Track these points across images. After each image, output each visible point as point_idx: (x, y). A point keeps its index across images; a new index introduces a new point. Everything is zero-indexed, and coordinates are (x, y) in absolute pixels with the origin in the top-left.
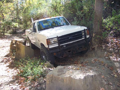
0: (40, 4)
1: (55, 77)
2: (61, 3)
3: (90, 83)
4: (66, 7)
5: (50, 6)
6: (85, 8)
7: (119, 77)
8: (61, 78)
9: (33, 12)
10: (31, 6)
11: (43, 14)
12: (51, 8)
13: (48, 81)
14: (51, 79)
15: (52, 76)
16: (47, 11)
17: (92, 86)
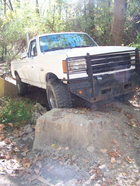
0: (28, 18)
1: (48, 123)
2: (61, 19)
3: (97, 132)
4: (69, 25)
5: (43, 23)
6: (98, 28)
7: (139, 127)
8: (56, 124)
9: (16, 30)
10: (14, 21)
11: (32, 33)
12: (46, 25)
13: (39, 128)
14: (42, 126)
15: (45, 121)
16: (38, 30)
17: (100, 136)
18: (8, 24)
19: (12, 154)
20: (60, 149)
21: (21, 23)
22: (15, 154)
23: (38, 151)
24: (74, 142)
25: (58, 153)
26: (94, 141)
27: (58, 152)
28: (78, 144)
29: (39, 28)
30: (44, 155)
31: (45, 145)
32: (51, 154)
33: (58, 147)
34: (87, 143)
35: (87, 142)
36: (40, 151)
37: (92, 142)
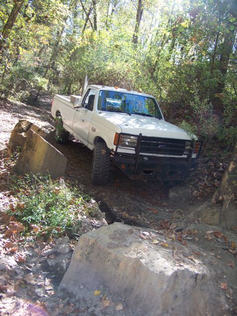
0: (116, 46)
1: (99, 249)
2: (171, 61)
3: (184, 292)
4: (181, 73)
5: (140, 61)
6: (229, 88)
8: (113, 256)
9: (93, 62)
10: (93, 47)
11: (117, 74)
12: (144, 65)
13: (80, 252)
14: (87, 251)
15: (94, 244)
16: (128, 71)
17: (187, 301)
18: (83, 49)
19: (19, 286)
20: (107, 304)
21: (104, 52)
22: (26, 287)
23: (68, 293)
24: (136, 298)
25: (102, 311)
26: (173, 309)
27: (101, 309)
28: (141, 305)
29: (131, 67)
30: (75, 305)
31: (82, 287)
32: (88, 308)
33: (105, 299)
34: (158, 310)
35: (159, 307)
36: (71, 295)
37: (170, 310)
